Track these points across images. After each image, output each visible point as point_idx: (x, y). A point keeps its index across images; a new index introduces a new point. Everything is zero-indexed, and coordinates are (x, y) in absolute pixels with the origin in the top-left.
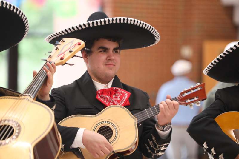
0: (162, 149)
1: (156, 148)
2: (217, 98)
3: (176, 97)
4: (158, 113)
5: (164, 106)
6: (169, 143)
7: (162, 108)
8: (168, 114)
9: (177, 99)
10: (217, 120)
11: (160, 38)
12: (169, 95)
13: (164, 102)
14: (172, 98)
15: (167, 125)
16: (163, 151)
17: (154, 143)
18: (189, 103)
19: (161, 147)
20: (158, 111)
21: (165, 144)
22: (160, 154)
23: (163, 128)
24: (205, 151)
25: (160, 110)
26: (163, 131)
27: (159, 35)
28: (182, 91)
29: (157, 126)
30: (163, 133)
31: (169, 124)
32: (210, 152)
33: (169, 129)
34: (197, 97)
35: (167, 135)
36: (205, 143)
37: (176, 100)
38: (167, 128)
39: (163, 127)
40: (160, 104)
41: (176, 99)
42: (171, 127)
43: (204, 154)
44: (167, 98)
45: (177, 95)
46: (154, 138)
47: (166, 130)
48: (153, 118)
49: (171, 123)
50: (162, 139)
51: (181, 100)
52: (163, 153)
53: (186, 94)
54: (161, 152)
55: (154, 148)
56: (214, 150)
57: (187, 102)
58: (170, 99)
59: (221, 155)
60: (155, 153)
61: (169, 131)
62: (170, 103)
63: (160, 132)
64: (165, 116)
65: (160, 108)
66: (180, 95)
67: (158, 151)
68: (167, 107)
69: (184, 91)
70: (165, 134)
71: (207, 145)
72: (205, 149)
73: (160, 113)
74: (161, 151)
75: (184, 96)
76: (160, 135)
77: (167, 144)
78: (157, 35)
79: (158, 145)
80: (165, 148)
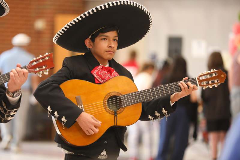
0: (12, 114)
1: (6, 113)
2: (65, 65)
3: (25, 66)
4: (8, 80)
5: (14, 74)
6: (19, 108)
7: (12, 76)
8: (18, 81)
9: (27, 67)
10: (61, 86)
11: (9, 10)
12: (19, 64)
13: (14, 70)
14: (22, 66)
15: (17, 92)
16: (13, 116)
17: (4, 109)
18: (37, 71)
19: (11, 112)
20: (9, 78)
21: (15, 110)
22: (9, 118)
23: (13, 95)
24: (49, 114)
25: (11, 77)
26: (13, 97)
27: (8, 7)
28: (32, 61)
29: (7, 92)
30: (13, 99)
31: (19, 91)
32: (54, 115)
33: (19, 95)
34: (45, 66)
35: (17, 101)
36: (49, 107)
37: (26, 69)
38: (17, 94)
39: (13, 93)
40: (10, 72)
41: (25, 67)
42: (20, 93)
43: (49, 116)
44: (17, 66)
45: (27, 64)
46: (4, 104)
47: (16, 97)
48: (3, 85)
49: (20, 89)
50: (12, 105)
51: (30, 68)
52: (12, 118)
53: (35, 63)
54: (10, 117)
55: (4, 113)
56: (57, 113)
57: (36, 70)
58: (20, 68)
59: (63, 118)
60: (5, 118)
61: (18, 97)
62: (20, 71)
63: (10, 98)
64: (15, 83)
65: (10, 76)
66: (29, 64)
67: (8, 116)
68: (17, 75)
69: (33, 60)
70: (15, 100)
71: (51, 108)
72: (49, 112)
73: (10, 80)
74: (10, 115)
75: (33, 64)
76: (10, 102)
77: (17, 109)
78: (6, 7)
79: (8, 111)
80: (14, 113)
